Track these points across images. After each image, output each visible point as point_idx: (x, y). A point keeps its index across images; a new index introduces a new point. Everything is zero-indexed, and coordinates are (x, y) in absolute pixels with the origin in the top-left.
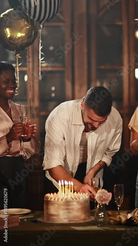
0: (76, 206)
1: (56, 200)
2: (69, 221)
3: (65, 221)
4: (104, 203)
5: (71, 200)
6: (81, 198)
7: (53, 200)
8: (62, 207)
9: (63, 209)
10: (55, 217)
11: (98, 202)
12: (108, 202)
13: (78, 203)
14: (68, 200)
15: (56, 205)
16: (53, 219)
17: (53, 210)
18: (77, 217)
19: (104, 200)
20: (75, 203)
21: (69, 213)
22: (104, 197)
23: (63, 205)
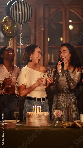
0: (43, 118)
1: (34, 115)
2: (40, 125)
3: (38, 126)
4: (58, 116)
5: (41, 115)
6: (46, 114)
7: (32, 115)
8: (37, 119)
9: (37, 120)
10: (33, 124)
11: (55, 116)
12: (60, 116)
13: (44, 116)
14: (39, 115)
15: (34, 118)
16: (32, 125)
17: (32, 120)
18: (44, 123)
19: (58, 115)
20: (43, 117)
21: (40, 121)
22: (58, 114)
23: (38, 118)
